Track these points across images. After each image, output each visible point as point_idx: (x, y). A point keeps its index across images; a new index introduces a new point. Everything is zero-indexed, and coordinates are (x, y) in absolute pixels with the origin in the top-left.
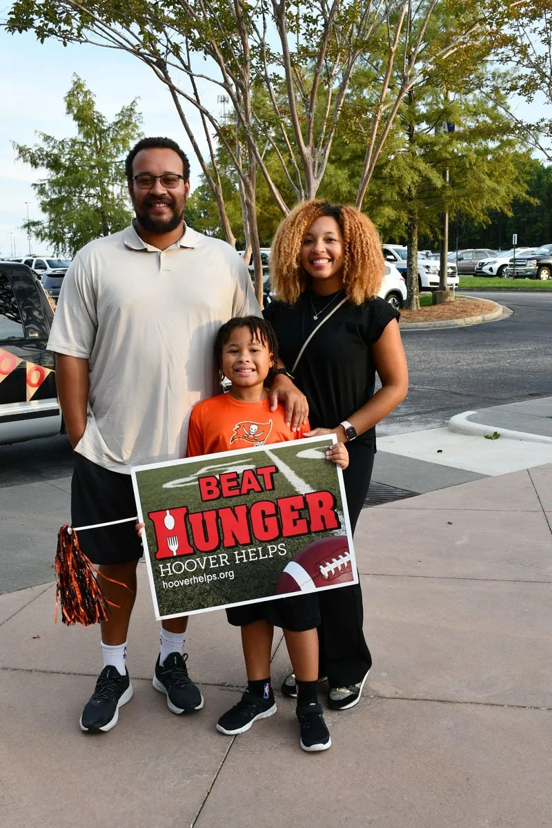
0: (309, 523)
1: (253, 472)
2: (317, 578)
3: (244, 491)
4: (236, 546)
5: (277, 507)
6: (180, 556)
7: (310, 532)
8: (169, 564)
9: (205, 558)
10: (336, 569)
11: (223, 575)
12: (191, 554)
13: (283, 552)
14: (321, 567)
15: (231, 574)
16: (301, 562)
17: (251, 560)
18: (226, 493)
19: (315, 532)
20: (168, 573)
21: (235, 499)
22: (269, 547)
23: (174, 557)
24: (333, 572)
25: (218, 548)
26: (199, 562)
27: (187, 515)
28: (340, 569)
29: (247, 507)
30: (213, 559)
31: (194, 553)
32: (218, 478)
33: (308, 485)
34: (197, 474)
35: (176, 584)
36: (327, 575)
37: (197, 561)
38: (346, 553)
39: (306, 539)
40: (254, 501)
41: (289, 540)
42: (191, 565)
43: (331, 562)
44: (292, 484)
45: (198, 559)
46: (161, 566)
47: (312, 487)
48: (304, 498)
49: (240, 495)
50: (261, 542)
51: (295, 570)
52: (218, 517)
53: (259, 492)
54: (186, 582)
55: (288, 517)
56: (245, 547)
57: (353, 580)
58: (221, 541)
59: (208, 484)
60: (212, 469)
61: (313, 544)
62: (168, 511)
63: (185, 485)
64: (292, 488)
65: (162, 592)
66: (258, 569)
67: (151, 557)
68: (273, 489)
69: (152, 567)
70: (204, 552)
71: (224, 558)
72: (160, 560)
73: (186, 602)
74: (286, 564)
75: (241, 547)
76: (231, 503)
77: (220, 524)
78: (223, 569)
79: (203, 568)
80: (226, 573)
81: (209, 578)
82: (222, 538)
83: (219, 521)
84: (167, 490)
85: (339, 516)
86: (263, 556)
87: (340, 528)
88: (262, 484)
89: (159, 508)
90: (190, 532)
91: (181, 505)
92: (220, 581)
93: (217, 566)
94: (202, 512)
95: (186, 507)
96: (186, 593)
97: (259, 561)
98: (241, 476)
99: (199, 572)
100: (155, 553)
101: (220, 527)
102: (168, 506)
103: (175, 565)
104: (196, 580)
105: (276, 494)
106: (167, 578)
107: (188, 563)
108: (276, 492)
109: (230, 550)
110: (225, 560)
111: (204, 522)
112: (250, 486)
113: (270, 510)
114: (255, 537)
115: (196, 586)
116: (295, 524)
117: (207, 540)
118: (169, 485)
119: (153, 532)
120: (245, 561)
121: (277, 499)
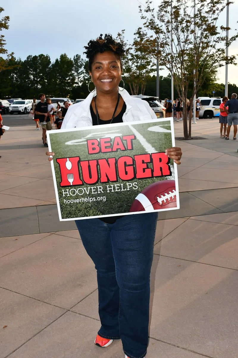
0: (152, 171)
1: (120, 138)
2: (155, 204)
3: (114, 149)
4: (108, 182)
5: (134, 160)
6: (74, 186)
7: (153, 177)
8: (68, 190)
9: (89, 188)
10: (167, 200)
11: (100, 199)
12: (81, 185)
13: (136, 187)
14: (158, 198)
15: (104, 198)
16: (146, 194)
17: (116, 191)
18: (103, 150)
19: (156, 177)
20: (67, 195)
21: (108, 154)
22: (128, 184)
23: (71, 186)
24: (165, 201)
25: (97, 182)
26: (86, 190)
27: (79, 161)
28: (169, 199)
29: (116, 159)
30: (94, 189)
31: (83, 185)
32: (99, 141)
33: (154, 148)
34: (86, 137)
35: (72, 201)
36: (161, 203)
37: (84, 189)
38: (174, 191)
39: (150, 180)
40: (120, 156)
41: (140, 180)
42: (80, 191)
43: (164, 195)
44: (143, 147)
45: (85, 188)
46: (63, 190)
47: (156, 149)
48: (151, 156)
49: (112, 152)
50: (123, 180)
51: (142, 198)
52: (98, 164)
53: (123, 150)
54: (77, 201)
55: (140, 167)
56: (113, 183)
57: (176, 207)
58: (99, 179)
59: (93, 144)
60: (95, 135)
61: (154, 183)
62: (68, 159)
63: (79, 143)
64: (144, 149)
65: (64, 205)
66: (120, 196)
67: (57, 185)
68: (132, 149)
69: (58, 191)
70: (88, 184)
71: (100, 188)
72: (62, 187)
73: (77, 212)
74: (137, 195)
75: (111, 183)
76: (106, 156)
77: (99, 168)
78: (99, 195)
79: (88, 193)
80: (101, 197)
81: (91, 200)
82: (100, 177)
83: (98, 166)
84: (68, 146)
85: (171, 168)
86: (124, 189)
87: (171, 175)
88: (126, 146)
89: (63, 157)
90: (81, 172)
91: (76, 156)
92: (97, 202)
93: (96, 193)
94: (88, 161)
95: (79, 157)
96: (77, 207)
97: (121, 192)
98: (113, 140)
99: (85, 196)
100: (60, 183)
101: (99, 170)
102: (68, 156)
103: (71, 191)
104: (83, 200)
105: (133, 153)
106: (66, 198)
107: (79, 190)
108: (134, 151)
109: (104, 184)
110: (101, 190)
111: (89, 166)
112: (118, 147)
113: (130, 162)
114: (119, 178)
115: (83, 204)
116: (144, 171)
117: (91, 178)
118: (69, 143)
119: (59, 170)
120: (113, 191)
121: (134, 156)
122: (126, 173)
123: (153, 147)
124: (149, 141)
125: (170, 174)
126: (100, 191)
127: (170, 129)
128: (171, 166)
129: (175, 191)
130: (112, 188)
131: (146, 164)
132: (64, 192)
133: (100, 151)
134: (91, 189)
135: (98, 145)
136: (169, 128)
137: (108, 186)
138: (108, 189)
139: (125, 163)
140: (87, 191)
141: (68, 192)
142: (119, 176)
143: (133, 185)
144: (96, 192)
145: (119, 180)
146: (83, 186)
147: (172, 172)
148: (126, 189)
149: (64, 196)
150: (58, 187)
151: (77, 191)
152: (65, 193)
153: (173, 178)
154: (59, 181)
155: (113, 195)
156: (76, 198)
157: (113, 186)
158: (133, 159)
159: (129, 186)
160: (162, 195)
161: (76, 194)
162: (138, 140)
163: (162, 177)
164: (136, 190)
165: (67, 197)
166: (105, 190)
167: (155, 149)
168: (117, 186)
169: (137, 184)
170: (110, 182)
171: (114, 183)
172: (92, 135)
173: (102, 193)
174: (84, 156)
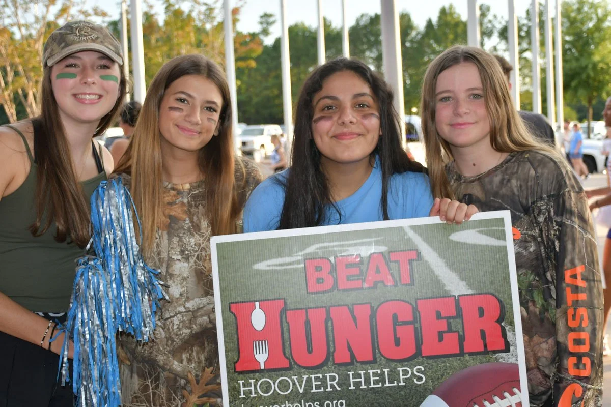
122: (397, 342)
123: (462, 279)
124: (451, 265)
125: (507, 350)
126: (332, 386)
127: (504, 239)
128: (507, 328)
129: (520, 390)
130: (362, 380)
131: (445, 321)
132: (244, 386)
133: (335, 286)
134: (309, 380)
135: (331, 273)
136: (502, 236)
137: (351, 373)
138: (352, 380)
139: (395, 317)
140: (301, 386)
141: (252, 388)
142: (379, 349)
143: (413, 373)
144: (322, 388)
145: (378, 360)
146: (292, 372)
147: (511, 343)
148: (395, 382)
149: (242, 396)
150: (228, 373)
151: (274, 383)
152: (245, 389)
153: (514, 359)
154: (234, 359)
155: (363, 398)
156: (273, 401)
157: (364, 374)
158: (413, 307)
159: (403, 375)
160: (485, 400)
161: (273, 392)
162: (426, 262)
163: (487, 355)
164: (420, 384)
165: (249, 400)
166: (344, 383)
167: (467, 284)
168: (373, 373)
169: (423, 369)
170: (358, 362)
171: (367, 366)
172: (317, 249)
173: (337, 390)
174: (296, 297)
